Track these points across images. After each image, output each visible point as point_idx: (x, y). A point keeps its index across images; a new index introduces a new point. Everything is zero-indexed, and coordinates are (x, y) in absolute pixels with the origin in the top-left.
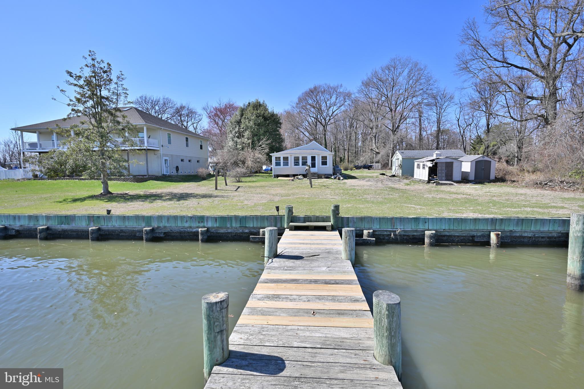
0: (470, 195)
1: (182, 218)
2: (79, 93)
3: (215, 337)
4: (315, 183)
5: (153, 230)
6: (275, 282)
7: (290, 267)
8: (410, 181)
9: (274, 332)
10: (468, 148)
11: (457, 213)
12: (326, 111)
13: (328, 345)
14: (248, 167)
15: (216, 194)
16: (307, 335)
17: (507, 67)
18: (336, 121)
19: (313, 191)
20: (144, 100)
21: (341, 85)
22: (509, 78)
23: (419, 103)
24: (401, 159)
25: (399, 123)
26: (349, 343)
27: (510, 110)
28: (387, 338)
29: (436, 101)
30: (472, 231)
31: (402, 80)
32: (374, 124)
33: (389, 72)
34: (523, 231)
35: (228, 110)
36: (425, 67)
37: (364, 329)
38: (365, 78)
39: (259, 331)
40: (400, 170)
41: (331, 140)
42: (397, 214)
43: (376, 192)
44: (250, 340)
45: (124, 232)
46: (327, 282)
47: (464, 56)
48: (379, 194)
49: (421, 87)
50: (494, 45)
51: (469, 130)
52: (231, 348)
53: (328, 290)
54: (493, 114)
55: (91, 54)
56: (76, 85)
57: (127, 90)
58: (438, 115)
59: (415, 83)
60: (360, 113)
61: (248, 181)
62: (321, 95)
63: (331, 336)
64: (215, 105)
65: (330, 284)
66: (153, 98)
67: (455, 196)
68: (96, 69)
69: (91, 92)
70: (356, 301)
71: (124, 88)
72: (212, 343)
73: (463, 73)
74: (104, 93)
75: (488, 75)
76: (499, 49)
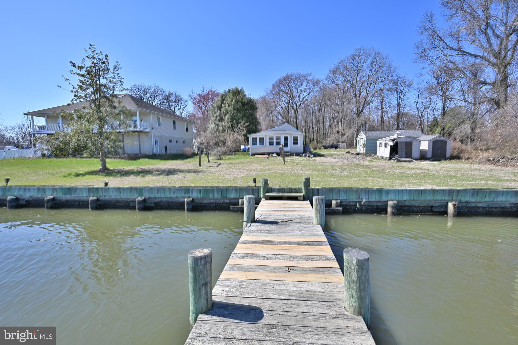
0: (428, 170)
1: (170, 189)
2: (81, 81)
3: (200, 289)
4: (288, 160)
5: (144, 201)
6: (253, 243)
7: (267, 231)
8: (373, 158)
9: (253, 286)
10: (426, 129)
11: (416, 185)
12: (297, 97)
13: (302, 297)
14: (228, 146)
15: (200, 170)
16: (283, 289)
17: (462, 55)
18: (306, 105)
19: (286, 167)
20: (138, 88)
21: (311, 73)
22: (464, 65)
23: (381, 89)
24: (365, 139)
25: (363, 107)
26: (321, 296)
27: (465, 94)
28: (357, 290)
29: (397, 86)
30: (430, 201)
31: (365, 68)
32: (341, 108)
33: (354, 61)
34: (478, 202)
35: (211, 97)
36: (387, 56)
37: (335, 284)
38: (332, 67)
39: (239, 285)
40: (364, 148)
41: (301, 123)
42: (362, 186)
43: (342, 167)
44: (232, 292)
45: (120, 202)
46: (300, 244)
47: (423, 46)
48: (345, 170)
49: (383, 74)
50: (450, 35)
51: (426, 112)
52: (215, 299)
53: (301, 251)
54: (449, 98)
55: (91, 47)
56: (78, 74)
57: (122, 78)
58: (398, 99)
59: (378, 70)
60: (327, 98)
61: (228, 158)
62: (292, 82)
63: (304, 290)
64: (199, 92)
65: (303, 245)
66: (145, 86)
67: (414, 171)
68: (96, 60)
69: (91, 80)
70: (327, 259)
71: (120, 77)
72: (197, 294)
73: (422, 61)
74: (103, 81)
75: (444, 62)
76: (455, 39)
